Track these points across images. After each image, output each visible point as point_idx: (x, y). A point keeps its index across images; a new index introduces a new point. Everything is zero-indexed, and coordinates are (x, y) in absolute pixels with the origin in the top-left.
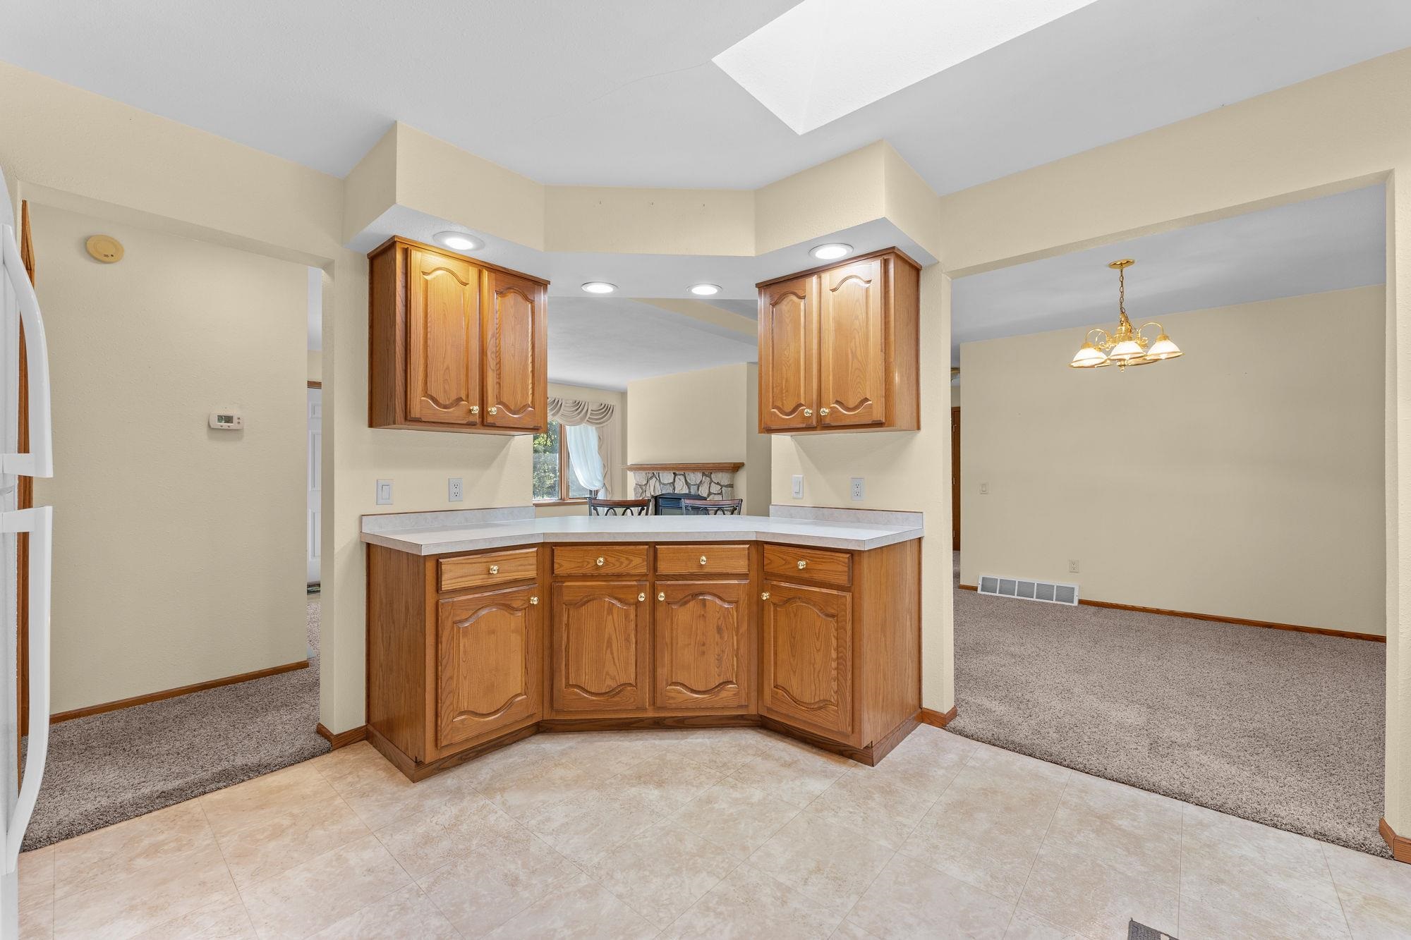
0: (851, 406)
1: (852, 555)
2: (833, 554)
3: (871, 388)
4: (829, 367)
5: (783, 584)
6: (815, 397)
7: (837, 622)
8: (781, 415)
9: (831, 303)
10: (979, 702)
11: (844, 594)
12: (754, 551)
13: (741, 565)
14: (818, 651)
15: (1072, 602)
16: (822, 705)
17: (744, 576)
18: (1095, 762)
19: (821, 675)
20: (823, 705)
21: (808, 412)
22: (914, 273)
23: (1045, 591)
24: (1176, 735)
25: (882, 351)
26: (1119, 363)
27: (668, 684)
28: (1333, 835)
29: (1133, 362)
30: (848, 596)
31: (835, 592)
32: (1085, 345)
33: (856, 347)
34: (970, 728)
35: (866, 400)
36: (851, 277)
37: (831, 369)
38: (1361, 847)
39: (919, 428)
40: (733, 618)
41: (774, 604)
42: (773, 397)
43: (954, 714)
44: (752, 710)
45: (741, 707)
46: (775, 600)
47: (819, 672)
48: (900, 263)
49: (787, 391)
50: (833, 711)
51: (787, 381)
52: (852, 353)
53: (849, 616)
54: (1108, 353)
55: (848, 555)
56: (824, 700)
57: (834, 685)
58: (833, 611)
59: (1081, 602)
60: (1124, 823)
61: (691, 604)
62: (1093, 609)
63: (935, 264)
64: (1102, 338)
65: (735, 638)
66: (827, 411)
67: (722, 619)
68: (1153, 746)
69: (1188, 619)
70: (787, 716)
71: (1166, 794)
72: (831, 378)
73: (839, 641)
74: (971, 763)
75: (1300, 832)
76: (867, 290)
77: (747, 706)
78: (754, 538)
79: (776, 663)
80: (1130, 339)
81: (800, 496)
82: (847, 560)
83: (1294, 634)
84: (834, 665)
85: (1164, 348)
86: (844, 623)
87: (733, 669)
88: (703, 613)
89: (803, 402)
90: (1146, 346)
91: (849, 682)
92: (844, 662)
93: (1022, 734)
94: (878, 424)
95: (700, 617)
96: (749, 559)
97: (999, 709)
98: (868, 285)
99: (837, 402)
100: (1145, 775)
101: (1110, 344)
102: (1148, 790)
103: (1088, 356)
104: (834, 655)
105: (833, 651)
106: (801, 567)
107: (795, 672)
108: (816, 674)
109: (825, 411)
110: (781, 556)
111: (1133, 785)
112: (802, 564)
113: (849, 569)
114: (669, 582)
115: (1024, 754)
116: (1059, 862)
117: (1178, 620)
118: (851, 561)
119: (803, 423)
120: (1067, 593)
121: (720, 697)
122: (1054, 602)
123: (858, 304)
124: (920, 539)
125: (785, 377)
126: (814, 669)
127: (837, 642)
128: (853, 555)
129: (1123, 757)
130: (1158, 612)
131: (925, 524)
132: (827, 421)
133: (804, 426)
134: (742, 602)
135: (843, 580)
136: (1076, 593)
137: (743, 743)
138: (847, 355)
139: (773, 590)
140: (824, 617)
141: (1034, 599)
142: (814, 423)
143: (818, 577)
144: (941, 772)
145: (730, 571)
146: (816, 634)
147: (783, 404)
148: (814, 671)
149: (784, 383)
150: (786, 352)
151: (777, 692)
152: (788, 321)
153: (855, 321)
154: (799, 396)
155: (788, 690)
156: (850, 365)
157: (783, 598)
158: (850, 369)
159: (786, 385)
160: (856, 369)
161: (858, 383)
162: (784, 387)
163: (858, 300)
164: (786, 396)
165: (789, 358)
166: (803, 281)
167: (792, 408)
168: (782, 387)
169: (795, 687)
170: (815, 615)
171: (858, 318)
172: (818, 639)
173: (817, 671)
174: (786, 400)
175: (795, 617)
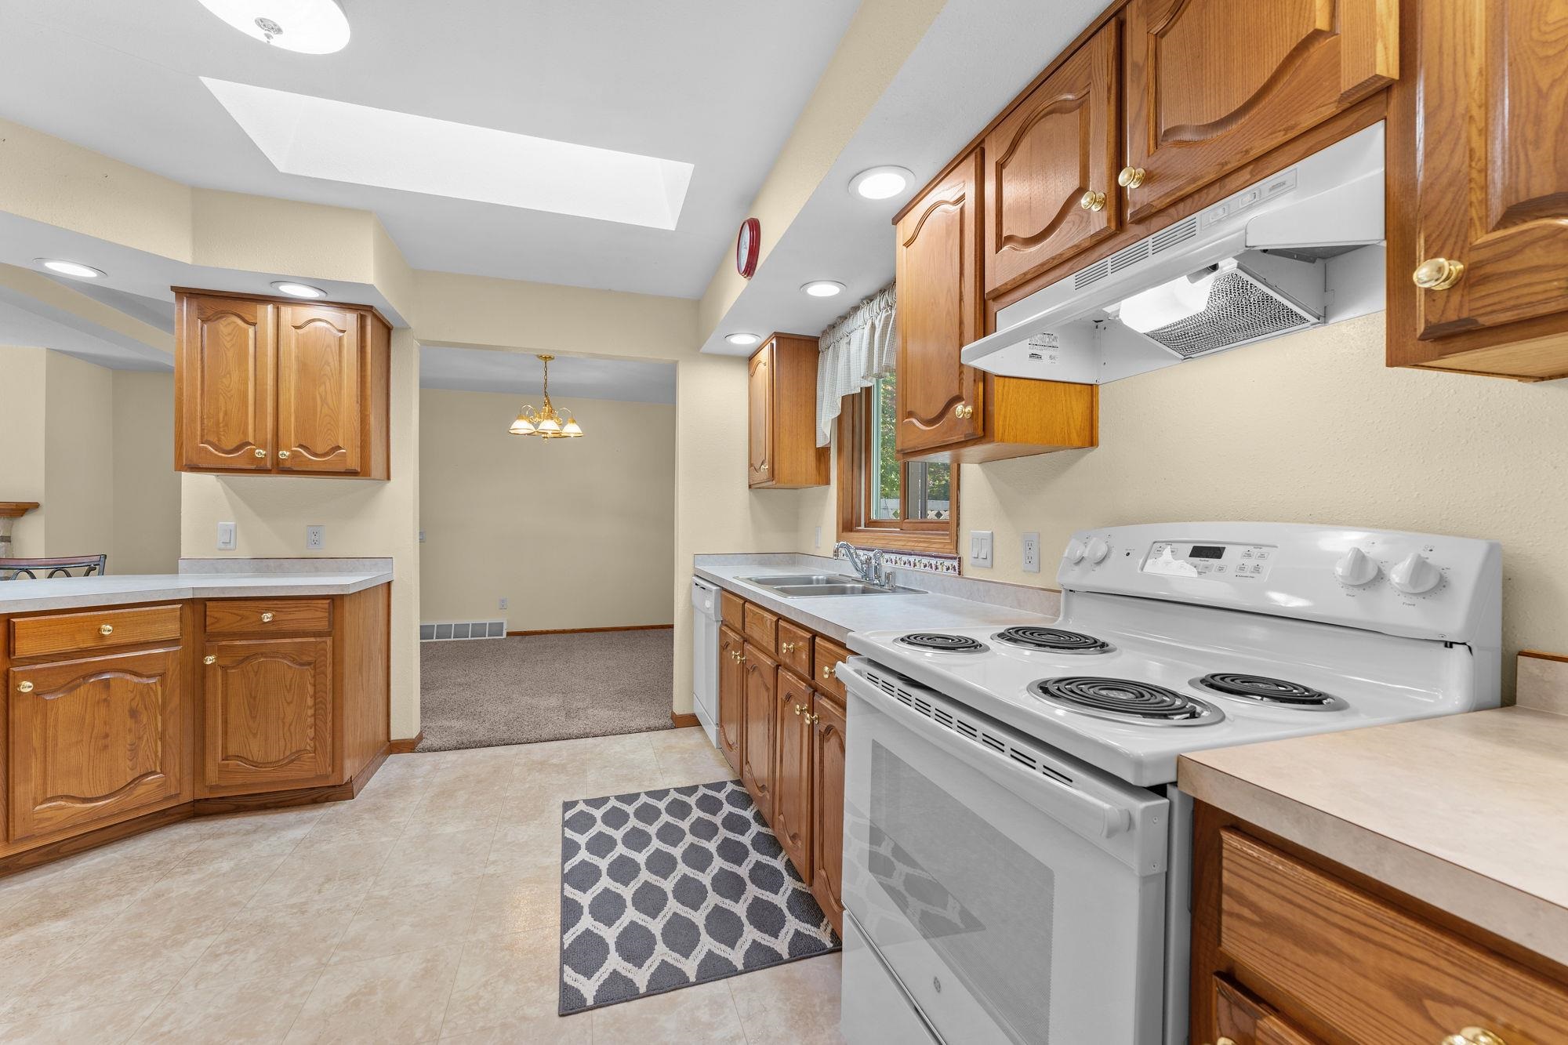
0: (320, 451)
1: (333, 600)
2: (309, 601)
3: (345, 435)
4: (290, 407)
5: (238, 643)
6: (269, 436)
7: (315, 669)
8: (216, 453)
9: (293, 341)
10: (440, 724)
11: (324, 639)
12: (188, 611)
13: (172, 630)
14: (289, 703)
15: (502, 635)
16: (293, 757)
17: (174, 642)
18: (533, 736)
19: (292, 728)
20: (298, 756)
21: (260, 453)
22: (385, 331)
23: (478, 629)
24: (580, 705)
25: (357, 402)
26: (543, 435)
27: (36, 804)
28: (653, 727)
29: (553, 435)
30: (329, 640)
31: (312, 639)
32: (520, 417)
33: (326, 392)
34: (437, 743)
35: (339, 448)
36: (320, 320)
37: (293, 411)
38: (664, 728)
39: (389, 478)
40: (156, 695)
41: (222, 667)
42: (202, 430)
43: (420, 737)
44: (187, 797)
45: (171, 797)
46: (226, 662)
47: (290, 725)
48: (375, 320)
49: (226, 425)
50: (309, 758)
51: (226, 414)
52: (321, 397)
53: (329, 660)
54: (536, 426)
55: (328, 601)
56: (297, 752)
57: (311, 732)
58: (310, 659)
59: (509, 634)
60: (555, 761)
61: (82, 690)
62: (518, 638)
63: (406, 328)
64: (531, 413)
65: (159, 718)
66: (288, 454)
67: (137, 699)
68: (568, 715)
69: (583, 634)
70: (244, 785)
71: (577, 738)
72: (293, 419)
73: (318, 686)
74: (443, 766)
75: (640, 731)
76: (340, 339)
77: (177, 795)
78: (190, 596)
79: (225, 733)
80: (552, 419)
81: (232, 546)
82: (327, 606)
83: (640, 631)
84: (310, 712)
85: (572, 429)
86: (324, 667)
87: (156, 756)
88: (104, 696)
89: (251, 440)
90: (562, 425)
91: (329, 724)
92: (324, 707)
93: (481, 734)
94: (352, 473)
95: (98, 702)
96: (181, 621)
97: (457, 724)
98: (341, 334)
99: (301, 446)
100: (564, 731)
101: (537, 419)
102: (567, 739)
103: (521, 426)
104: (310, 702)
105: (309, 698)
106: (266, 620)
107: (255, 735)
108: (286, 728)
109: (284, 454)
110: (234, 612)
111: (558, 740)
112: (267, 617)
113: (330, 614)
114: (38, 666)
115: (484, 747)
116: (519, 795)
117: (576, 635)
118: (331, 607)
119: (252, 464)
120: (497, 628)
121: (136, 795)
122: (487, 638)
123: (328, 349)
124: (389, 583)
125: (223, 409)
126: (284, 723)
127: (315, 689)
128: (335, 601)
129: (550, 726)
130: (564, 632)
131: (394, 569)
132: (288, 465)
133: (253, 467)
134: (170, 673)
135: (323, 625)
136: (505, 627)
137: (176, 837)
138: (314, 399)
139: (221, 652)
140: (297, 667)
141: (470, 638)
142: (269, 466)
143: (286, 627)
144: (420, 780)
145: (151, 638)
146: (286, 686)
147: (219, 440)
148: (284, 726)
149: (221, 415)
150: (224, 380)
151: (228, 764)
152: (228, 345)
153: (326, 366)
154: (245, 433)
155: (246, 757)
156: (319, 410)
157: (238, 658)
158: (319, 414)
159: (224, 418)
160: (326, 416)
161: (329, 430)
162: (221, 420)
163: (329, 346)
164: (224, 431)
165: (229, 387)
166: (252, 305)
167: (235, 445)
168: (218, 420)
169: (256, 750)
170: (286, 667)
171: (328, 364)
172: (289, 691)
173: (287, 725)
174: (224, 435)
175: (256, 675)
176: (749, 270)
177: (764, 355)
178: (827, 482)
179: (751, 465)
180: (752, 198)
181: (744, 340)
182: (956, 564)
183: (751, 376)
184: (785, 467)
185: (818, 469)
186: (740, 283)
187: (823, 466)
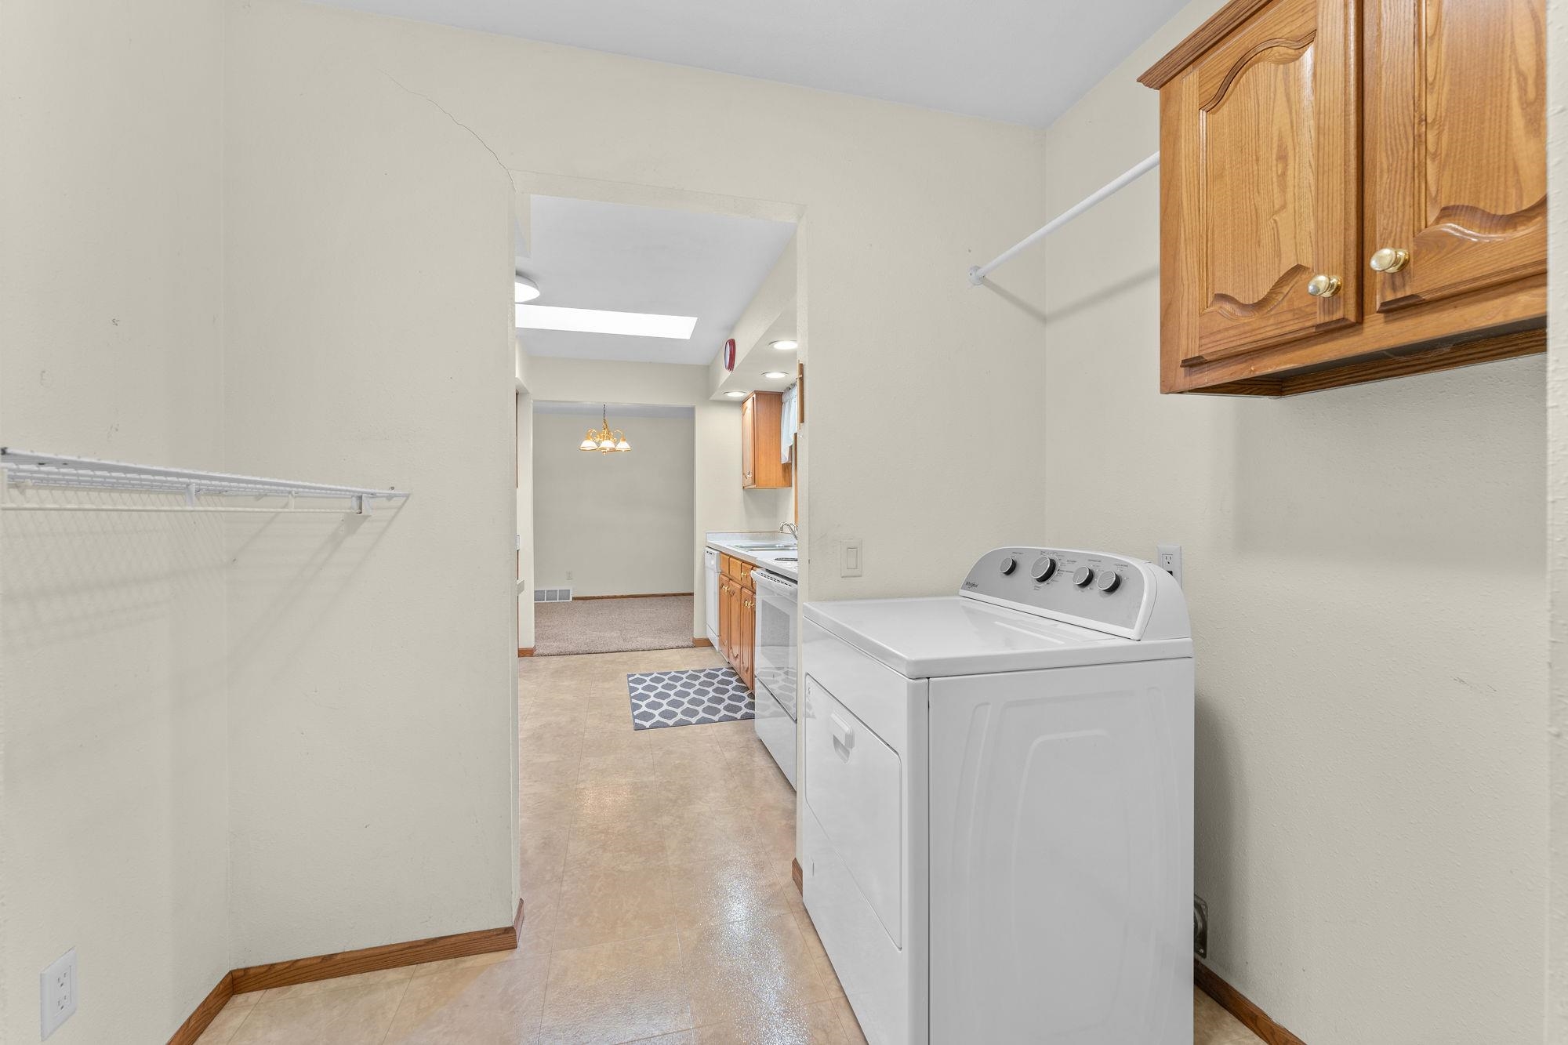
15: (569, 598)
24: (632, 634)
26: (603, 450)
29: (610, 450)
32: (588, 438)
34: (543, 652)
43: (536, 648)
54: (598, 444)
59: (574, 599)
62: (583, 600)
64: (595, 434)
80: (609, 439)
85: (623, 446)
90: (616, 443)
101: (599, 439)
103: (588, 444)
122: (559, 601)
136: (571, 593)
176: (731, 366)
177: (749, 404)
178: (791, 486)
179: (743, 474)
180: (732, 328)
181: (736, 395)
183: (743, 415)
184: (762, 475)
185: (784, 477)
186: (726, 374)
187: (787, 475)
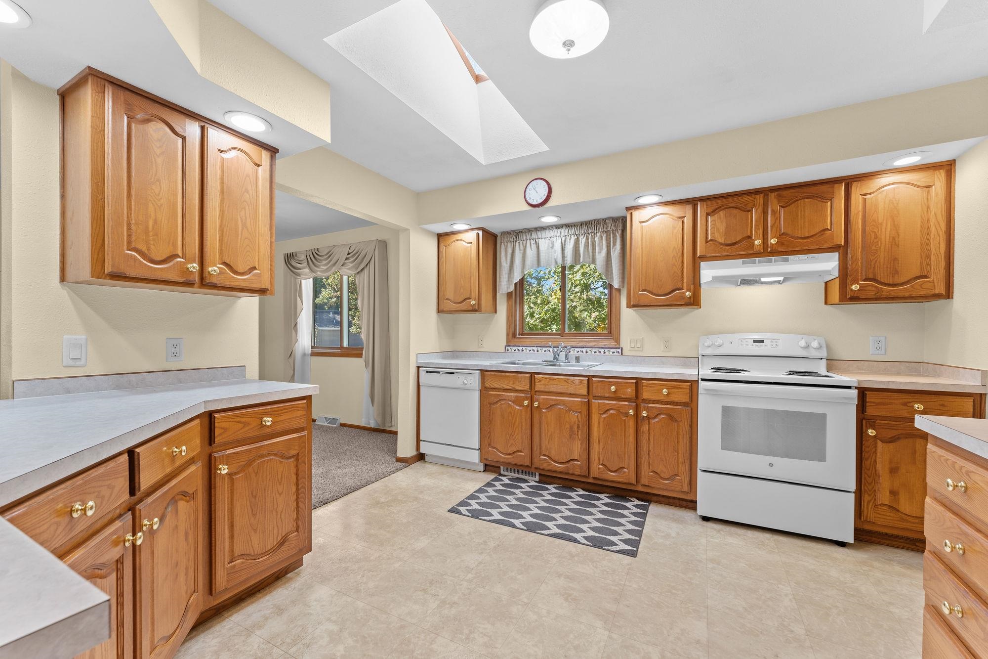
0: (240, 270)
4: (216, 225)
6: (197, 251)
7: (298, 459)
8: (144, 262)
9: (217, 163)
11: (303, 433)
14: (280, 494)
16: (282, 542)
19: (283, 515)
21: (194, 267)
28: (398, 468)
31: (295, 435)
33: (246, 218)
35: (255, 268)
36: (239, 151)
37: (216, 230)
38: (404, 467)
41: (228, 475)
42: (130, 235)
47: (282, 513)
49: (156, 234)
50: (294, 537)
51: (155, 222)
52: (242, 221)
53: (307, 450)
56: (285, 535)
58: (295, 452)
61: (168, 519)
67: (188, 520)
72: (217, 238)
75: (393, 472)
76: (257, 172)
82: (305, 405)
84: (293, 498)
86: (304, 458)
89: (180, 252)
92: (303, 490)
94: (262, 292)
95: (174, 528)
98: (257, 168)
99: (225, 264)
100: (350, 486)
104: (293, 489)
105: (293, 486)
106: (267, 424)
107: (255, 531)
108: (279, 516)
109: (215, 270)
110: (235, 420)
111: (355, 491)
112: (267, 421)
113: (306, 412)
123: (248, 178)
125: (153, 217)
126: (277, 512)
127: (297, 477)
128: (308, 401)
131: (246, 375)
132: (214, 280)
133: (181, 280)
138: (235, 221)
139: (229, 460)
140: (285, 461)
143: (278, 428)
146: (278, 479)
147: (148, 249)
148: (277, 515)
149: (151, 223)
150: (154, 187)
151: (235, 565)
152: (158, 152)
153: (245, 193)
154: (175, 245)
155: (248, 553)
156: (240, 232)
157: (241, 463)
158: (240, 236)
159: (153, 226)
160: (246, 238)
161: (247, 251)
162: (150, 229)
163: (248, 176)
164: (154, 240)
165: (158, 195)
166: (182, 117)
167: (164, 257)
168: (147, 228)
169: (256, 544)
170: (278, 461)
171: (248, 192)
172: (280, 484)
173: (279, 514)
174: (154, 245)
175: (256, 476)
178: (495, 312)
179: (446, 299)
181: (461, 227)
182: (620, 350)
185: (493, 304)
